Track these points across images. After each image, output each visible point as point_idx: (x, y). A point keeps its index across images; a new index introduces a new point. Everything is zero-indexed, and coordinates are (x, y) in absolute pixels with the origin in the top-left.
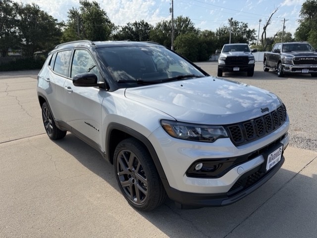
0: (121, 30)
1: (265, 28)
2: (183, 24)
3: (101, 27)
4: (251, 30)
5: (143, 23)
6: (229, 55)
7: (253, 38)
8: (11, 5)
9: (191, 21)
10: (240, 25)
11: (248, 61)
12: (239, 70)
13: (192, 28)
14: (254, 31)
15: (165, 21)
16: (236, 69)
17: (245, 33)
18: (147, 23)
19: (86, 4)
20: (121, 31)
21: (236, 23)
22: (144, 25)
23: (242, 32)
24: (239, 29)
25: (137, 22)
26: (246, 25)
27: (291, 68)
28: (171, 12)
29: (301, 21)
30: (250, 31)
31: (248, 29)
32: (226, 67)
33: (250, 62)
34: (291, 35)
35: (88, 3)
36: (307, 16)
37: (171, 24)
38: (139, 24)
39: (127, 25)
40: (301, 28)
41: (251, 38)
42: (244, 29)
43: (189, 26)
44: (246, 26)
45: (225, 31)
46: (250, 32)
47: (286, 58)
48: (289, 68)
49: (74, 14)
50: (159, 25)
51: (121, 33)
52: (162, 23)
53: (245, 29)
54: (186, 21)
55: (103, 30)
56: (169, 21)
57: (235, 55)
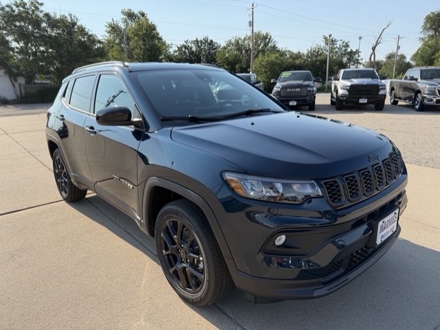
0: (177, 49)
1: (374, 49)
2: (261, 42)
3: (154, 45)
4: (354, 50)
5: (206, 41)
6: (353, 83)
7: (357, 62)
8: (41, 15)
9: (272, 38)
10: (339, 44)
11: (379, 90)
12: (366, 102)
13: (274, 47)
14: (357, 52)
15: (237, 38)
16: (363, 101)
17: (345, 54)
18: (211, 41)
19: (131, 15)
20: (175, 52)
21: (333, 42)
22: (208, 44)
23: (342, 54)
24: (337, 50)
25: (199, 40)
26: (346, 43)
27: (435, 100)
28: (250, 26)
29: (423, 39)
30: (351, 51)
31: (349, 50)
32: (349, 98)
33: (381, 92)
34: (405, 58)
35: (133, 13)
36: (431, 33)
37: (246, 42)
38: (201, 41)
39: (185, 44)
40: (423, 49)
41: (354, 62)
42: (344, 49)
43: (270, 45)
44: (347, 46)
45: (318, 51)
46: (352, 54)
47: (428, 86)
48: (432, 100)
49: (113, 28)
50: (230, 43)
51: (176, 54)
52: (233, 41)
53: (346, 50)
54: (266, 38)
55: (157, 49)
56: (243, 38)
57: (361, 83)
